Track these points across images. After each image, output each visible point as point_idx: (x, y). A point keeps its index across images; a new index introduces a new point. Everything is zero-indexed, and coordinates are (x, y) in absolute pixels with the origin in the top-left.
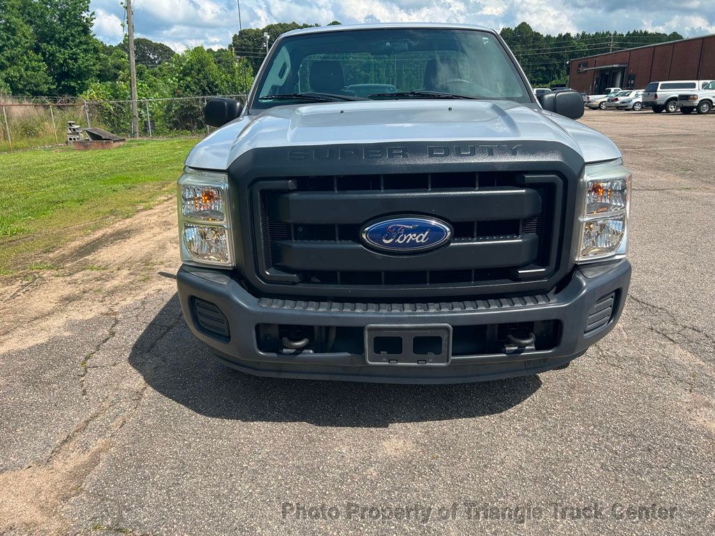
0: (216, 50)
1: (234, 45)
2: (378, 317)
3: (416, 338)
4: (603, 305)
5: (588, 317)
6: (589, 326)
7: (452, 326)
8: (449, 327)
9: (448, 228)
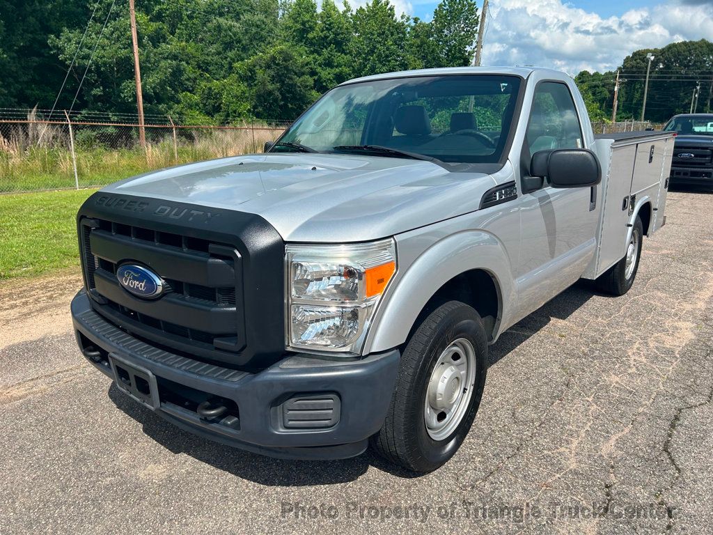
0: (603, 74)
1: (624, 67)
2: (116, 348)
3: (135, 376)
4: (313, 405)
5: (286, 411)
6: (291, 422)
7: (153, 374)
8: (150, 373)
9: (159, 282)
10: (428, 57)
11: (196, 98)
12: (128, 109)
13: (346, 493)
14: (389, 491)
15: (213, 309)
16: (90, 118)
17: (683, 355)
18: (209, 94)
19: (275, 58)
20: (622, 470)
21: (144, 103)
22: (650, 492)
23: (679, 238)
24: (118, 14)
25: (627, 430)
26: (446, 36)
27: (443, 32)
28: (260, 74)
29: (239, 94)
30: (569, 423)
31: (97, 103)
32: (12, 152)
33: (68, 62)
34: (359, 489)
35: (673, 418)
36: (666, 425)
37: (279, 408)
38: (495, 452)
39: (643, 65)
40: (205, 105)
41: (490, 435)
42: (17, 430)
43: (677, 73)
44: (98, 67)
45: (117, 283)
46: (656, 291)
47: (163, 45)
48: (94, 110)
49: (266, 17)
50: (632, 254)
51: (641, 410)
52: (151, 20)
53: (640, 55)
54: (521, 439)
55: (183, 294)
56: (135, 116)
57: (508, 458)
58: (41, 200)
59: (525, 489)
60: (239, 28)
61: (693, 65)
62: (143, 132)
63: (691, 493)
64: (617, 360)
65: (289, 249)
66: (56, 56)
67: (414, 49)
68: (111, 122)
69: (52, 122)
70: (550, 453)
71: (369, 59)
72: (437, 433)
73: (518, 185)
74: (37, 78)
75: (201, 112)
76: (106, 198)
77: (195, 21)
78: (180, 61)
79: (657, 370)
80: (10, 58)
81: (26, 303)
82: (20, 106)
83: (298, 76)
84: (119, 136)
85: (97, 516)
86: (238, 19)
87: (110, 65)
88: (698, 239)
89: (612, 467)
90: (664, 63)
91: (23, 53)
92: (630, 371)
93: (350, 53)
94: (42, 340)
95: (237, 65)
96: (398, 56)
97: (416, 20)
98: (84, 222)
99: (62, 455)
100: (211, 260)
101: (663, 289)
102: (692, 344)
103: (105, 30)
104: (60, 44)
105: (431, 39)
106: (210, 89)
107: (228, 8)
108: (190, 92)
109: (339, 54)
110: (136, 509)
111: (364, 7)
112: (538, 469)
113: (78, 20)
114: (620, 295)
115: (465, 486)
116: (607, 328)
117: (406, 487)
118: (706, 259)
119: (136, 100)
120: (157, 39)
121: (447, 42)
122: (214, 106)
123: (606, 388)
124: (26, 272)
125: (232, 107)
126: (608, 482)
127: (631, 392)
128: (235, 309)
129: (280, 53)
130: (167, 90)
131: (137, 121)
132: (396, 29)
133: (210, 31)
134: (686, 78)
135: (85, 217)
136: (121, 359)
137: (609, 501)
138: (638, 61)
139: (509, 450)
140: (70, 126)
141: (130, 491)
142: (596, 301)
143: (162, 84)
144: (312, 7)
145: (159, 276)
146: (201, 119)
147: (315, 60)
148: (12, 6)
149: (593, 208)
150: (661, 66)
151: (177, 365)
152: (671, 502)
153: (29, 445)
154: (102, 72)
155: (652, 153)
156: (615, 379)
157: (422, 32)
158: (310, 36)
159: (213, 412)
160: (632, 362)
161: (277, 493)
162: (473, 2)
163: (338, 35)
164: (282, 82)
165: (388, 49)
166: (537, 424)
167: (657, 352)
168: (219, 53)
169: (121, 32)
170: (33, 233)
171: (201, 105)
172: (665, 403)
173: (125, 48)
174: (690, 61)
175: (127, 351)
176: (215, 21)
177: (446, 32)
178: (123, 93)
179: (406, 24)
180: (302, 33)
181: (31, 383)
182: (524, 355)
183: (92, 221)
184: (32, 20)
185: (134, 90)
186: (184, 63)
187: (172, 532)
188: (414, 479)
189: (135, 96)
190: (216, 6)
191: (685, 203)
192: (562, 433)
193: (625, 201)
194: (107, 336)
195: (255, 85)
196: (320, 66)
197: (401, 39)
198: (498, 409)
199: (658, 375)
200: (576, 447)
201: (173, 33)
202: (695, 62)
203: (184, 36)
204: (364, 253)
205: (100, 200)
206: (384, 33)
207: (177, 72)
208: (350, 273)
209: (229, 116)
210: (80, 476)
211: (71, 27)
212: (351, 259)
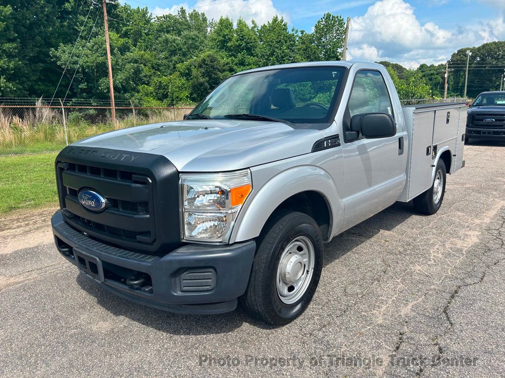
0: (437, 66)
1: (452, 60)
2: (77, 244)
3: (89, 262)
4: (199, 276)
5: (181, 280)
6: (185, 288)
7: (100, 260)
8: (98, 259)
9: (103, 200)
10: (312, 57)
11: (151, 89)
12: (104, 97)
13: (227, 338)
14: (255, 337)
15: (136, 216)
16: (78, 103)
17: (468, 252)
18: (160, 86)
19: (205, 60)
20: (413, 324)
21: (114, 93)
22: (430, 337)
23: (480, 177)
24: (97, 33)
25: (420, 299)
26: (324, 42)
27: (322, 40)
28: (195, 72)
29: (180, 85)
30: (382, 296)
31: (83, 93)
32: (25, 128)
33: (63, 67)
34: (236, 336)
35: (454, 291)
36: (448, 296)
37: (177, 279)
38: (329, 313)
39: (465, 59)
40: (157, 93)
41: (327, 303)
42: (17, 302)
43: (490, 64)
44: (83, 69)
45: (79, 203)
46: (457, 212)
47: (128, 53)
48: (81, 98)
49: (199, 33)
50: (438, 186)
51: (432, 287)
52: (120, 37)
53: (462, 52)
54: (348, 305)
55: (118, 208)
56: (108, 101)
57: (337, 317)
58: (43, 159)
59: (345, 336)
60: (180, 40)
61: (501, 58)
62: (114, 112)
63: (458, 338)
64: (422, 256)
65: (182, 176)
66: (55, 62)
67: (301, 51)
68: (92, 106)
69: (53, 107)
70: (366, 314)
71: (270, 60)
72: (288, 300)
73: (341, 138)
74: (43, 78)
75: (154, 98)
76: (73, 149)
77: (150, 36)
78: (140, 64)
79: (448, 262)
80: (24, 64)
81: (28, 224)
82: (31, 96)
83: (221, 72)
84: (98, 115)
85: (64, 353)
86: (180, 35)
87: (92, 68)
88: (493, 177)
89: (406, 322)
90: (480, 57)
91: (34, 60)
92: (429, 263)
93: (257, 56)
94: (37, 247)
95: (178, 65)
96: (290, 57)
97: (302, 32)
98: (60, 165)
99: (44, 316)
100: (134, 185)
101: (463, 211)
102: (476, 246)
103: (88, 44)
104: (58, 54)
105: (313, 44)
106: (160, 82)
107: (173, 27)
108: (147, 85)
109: (249, 57)
110: (89, 348)
111: (266, 24)
112: (356, 324)
113: (69, 37)
114: (431, 215)
115: (305, 334)
116: (418, 236)
117: (266, 335)
118: (496, 190)
119: (109, 91)
120: (124, 49)
121: (324, 46)
122: (163, 94)
123: (411, 274)
124: (29, 205)
125: (176, 94)
126: (402, 331)
127: (427, 276)
128: (149, 216)
129: (208, 57)
130: (130, 83)
131: (110, 105)
132: (289, 38)
133: (160, 43)
134: (497, 67)
135: (60, 162)
136: (80, 251)
137: (401, 342)
138: (462, 56)
139: (338, 312)
140: (63, 109)
141: (86, 338)
142: (415, 219)
143: (127, 80)
144: (230, 25)
145: (103, 197)
146: (154, 103)
147: (233, 61)
148: (25, 30)
149: (401, 153)
150: (478, 60)
151: (114, 253)
152: (442, 343)
153: (23, 311)
154: (86, 73)
155: (448, 116)
156: (418, 267)
157: (307, 40)
158: (229, 44)
159: (136, 282)
160: (432, 257)
161: (181, 339)
162: (342, 19)
163: (249, 43)
164: (210, 77)
165: (283, 52)
166: (360, 296)
167: (450, 250)
168: (166, 58)
169: (99, 46)
170: (36, 180)
171: (154, 94)
172: (450, 283)
173: (102, 56)
174: (499, 55)
175: (84, 246)
176: (164, 36)
177: (324, 40)
178: (100, 86)
179: (296, 35)
180: (223, 43)
181: (28, 274)
182: (358, 253)
183: (64, 164)
184: (38, 38)
185: (108, 84)
186: (142, 65)
187: (111, 362)
188: (273, 330)
189: (109, 88)
190: (164, 26)
191: (488, 153)
192: (376, 302)
193: (428, 149)
194: (72, 237)
195: (191, 79)
196: (237, 65)
197: (293, 45)
198: (335, 287)
199: (449, 265)
200: (384, 310)
201: (135, 45)
202: (503, 55)
203: (143, 47)
204: (230, 178)
205: (69, 151)
206: (280, 41)
207: (137, 71)
208: (223, 192)
209: (174, 101)
210: (55, 329)
211: (65, 43)
212: (221, 182)
